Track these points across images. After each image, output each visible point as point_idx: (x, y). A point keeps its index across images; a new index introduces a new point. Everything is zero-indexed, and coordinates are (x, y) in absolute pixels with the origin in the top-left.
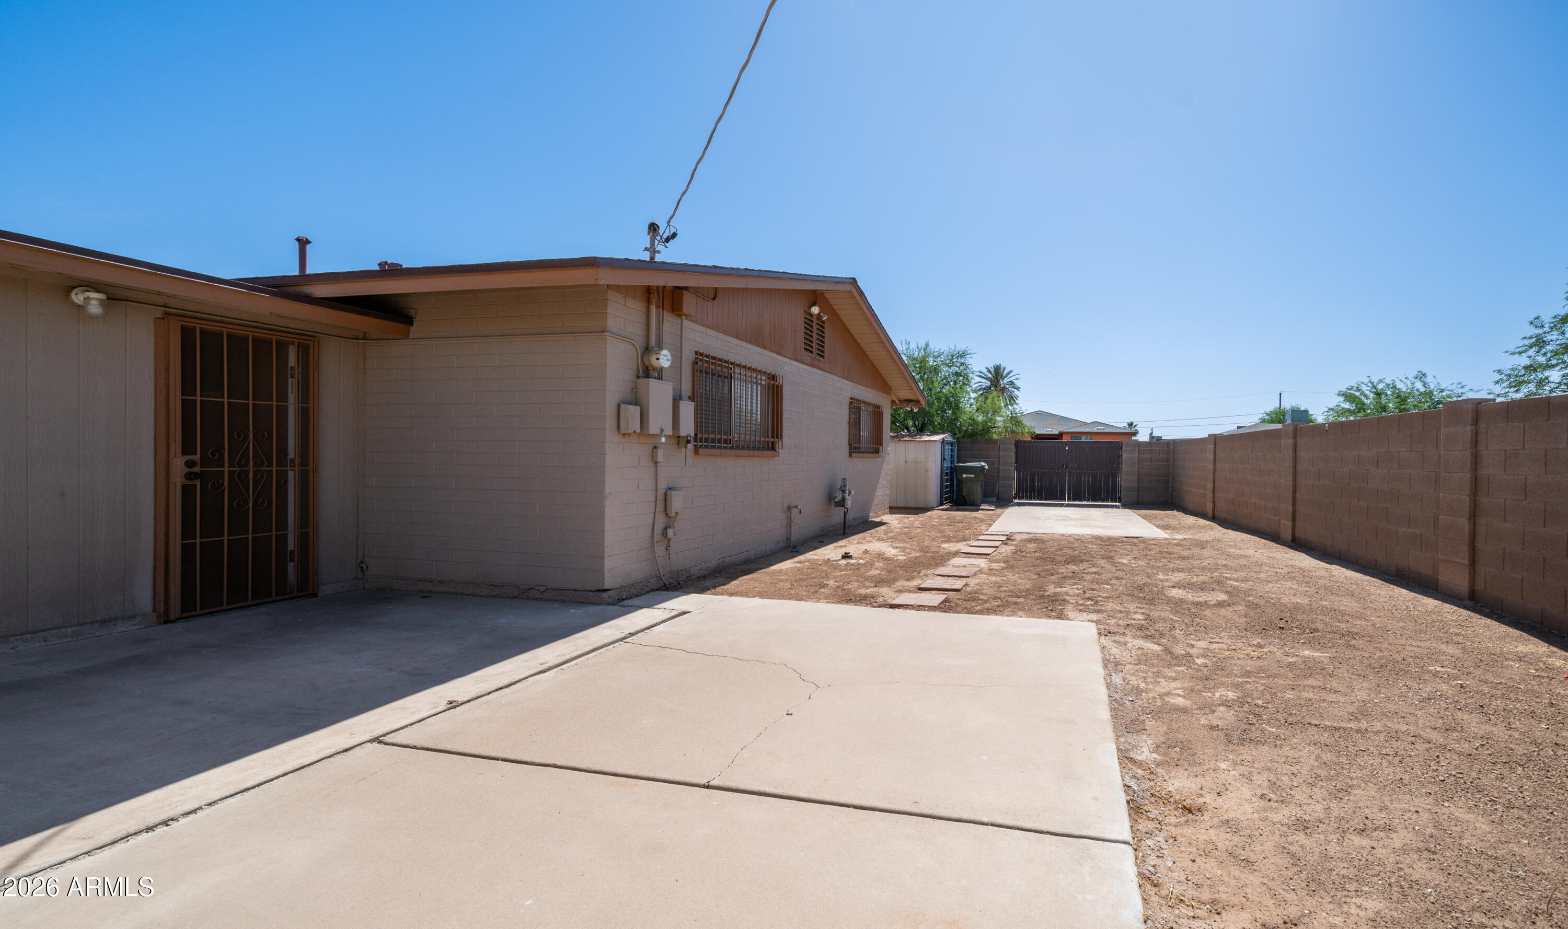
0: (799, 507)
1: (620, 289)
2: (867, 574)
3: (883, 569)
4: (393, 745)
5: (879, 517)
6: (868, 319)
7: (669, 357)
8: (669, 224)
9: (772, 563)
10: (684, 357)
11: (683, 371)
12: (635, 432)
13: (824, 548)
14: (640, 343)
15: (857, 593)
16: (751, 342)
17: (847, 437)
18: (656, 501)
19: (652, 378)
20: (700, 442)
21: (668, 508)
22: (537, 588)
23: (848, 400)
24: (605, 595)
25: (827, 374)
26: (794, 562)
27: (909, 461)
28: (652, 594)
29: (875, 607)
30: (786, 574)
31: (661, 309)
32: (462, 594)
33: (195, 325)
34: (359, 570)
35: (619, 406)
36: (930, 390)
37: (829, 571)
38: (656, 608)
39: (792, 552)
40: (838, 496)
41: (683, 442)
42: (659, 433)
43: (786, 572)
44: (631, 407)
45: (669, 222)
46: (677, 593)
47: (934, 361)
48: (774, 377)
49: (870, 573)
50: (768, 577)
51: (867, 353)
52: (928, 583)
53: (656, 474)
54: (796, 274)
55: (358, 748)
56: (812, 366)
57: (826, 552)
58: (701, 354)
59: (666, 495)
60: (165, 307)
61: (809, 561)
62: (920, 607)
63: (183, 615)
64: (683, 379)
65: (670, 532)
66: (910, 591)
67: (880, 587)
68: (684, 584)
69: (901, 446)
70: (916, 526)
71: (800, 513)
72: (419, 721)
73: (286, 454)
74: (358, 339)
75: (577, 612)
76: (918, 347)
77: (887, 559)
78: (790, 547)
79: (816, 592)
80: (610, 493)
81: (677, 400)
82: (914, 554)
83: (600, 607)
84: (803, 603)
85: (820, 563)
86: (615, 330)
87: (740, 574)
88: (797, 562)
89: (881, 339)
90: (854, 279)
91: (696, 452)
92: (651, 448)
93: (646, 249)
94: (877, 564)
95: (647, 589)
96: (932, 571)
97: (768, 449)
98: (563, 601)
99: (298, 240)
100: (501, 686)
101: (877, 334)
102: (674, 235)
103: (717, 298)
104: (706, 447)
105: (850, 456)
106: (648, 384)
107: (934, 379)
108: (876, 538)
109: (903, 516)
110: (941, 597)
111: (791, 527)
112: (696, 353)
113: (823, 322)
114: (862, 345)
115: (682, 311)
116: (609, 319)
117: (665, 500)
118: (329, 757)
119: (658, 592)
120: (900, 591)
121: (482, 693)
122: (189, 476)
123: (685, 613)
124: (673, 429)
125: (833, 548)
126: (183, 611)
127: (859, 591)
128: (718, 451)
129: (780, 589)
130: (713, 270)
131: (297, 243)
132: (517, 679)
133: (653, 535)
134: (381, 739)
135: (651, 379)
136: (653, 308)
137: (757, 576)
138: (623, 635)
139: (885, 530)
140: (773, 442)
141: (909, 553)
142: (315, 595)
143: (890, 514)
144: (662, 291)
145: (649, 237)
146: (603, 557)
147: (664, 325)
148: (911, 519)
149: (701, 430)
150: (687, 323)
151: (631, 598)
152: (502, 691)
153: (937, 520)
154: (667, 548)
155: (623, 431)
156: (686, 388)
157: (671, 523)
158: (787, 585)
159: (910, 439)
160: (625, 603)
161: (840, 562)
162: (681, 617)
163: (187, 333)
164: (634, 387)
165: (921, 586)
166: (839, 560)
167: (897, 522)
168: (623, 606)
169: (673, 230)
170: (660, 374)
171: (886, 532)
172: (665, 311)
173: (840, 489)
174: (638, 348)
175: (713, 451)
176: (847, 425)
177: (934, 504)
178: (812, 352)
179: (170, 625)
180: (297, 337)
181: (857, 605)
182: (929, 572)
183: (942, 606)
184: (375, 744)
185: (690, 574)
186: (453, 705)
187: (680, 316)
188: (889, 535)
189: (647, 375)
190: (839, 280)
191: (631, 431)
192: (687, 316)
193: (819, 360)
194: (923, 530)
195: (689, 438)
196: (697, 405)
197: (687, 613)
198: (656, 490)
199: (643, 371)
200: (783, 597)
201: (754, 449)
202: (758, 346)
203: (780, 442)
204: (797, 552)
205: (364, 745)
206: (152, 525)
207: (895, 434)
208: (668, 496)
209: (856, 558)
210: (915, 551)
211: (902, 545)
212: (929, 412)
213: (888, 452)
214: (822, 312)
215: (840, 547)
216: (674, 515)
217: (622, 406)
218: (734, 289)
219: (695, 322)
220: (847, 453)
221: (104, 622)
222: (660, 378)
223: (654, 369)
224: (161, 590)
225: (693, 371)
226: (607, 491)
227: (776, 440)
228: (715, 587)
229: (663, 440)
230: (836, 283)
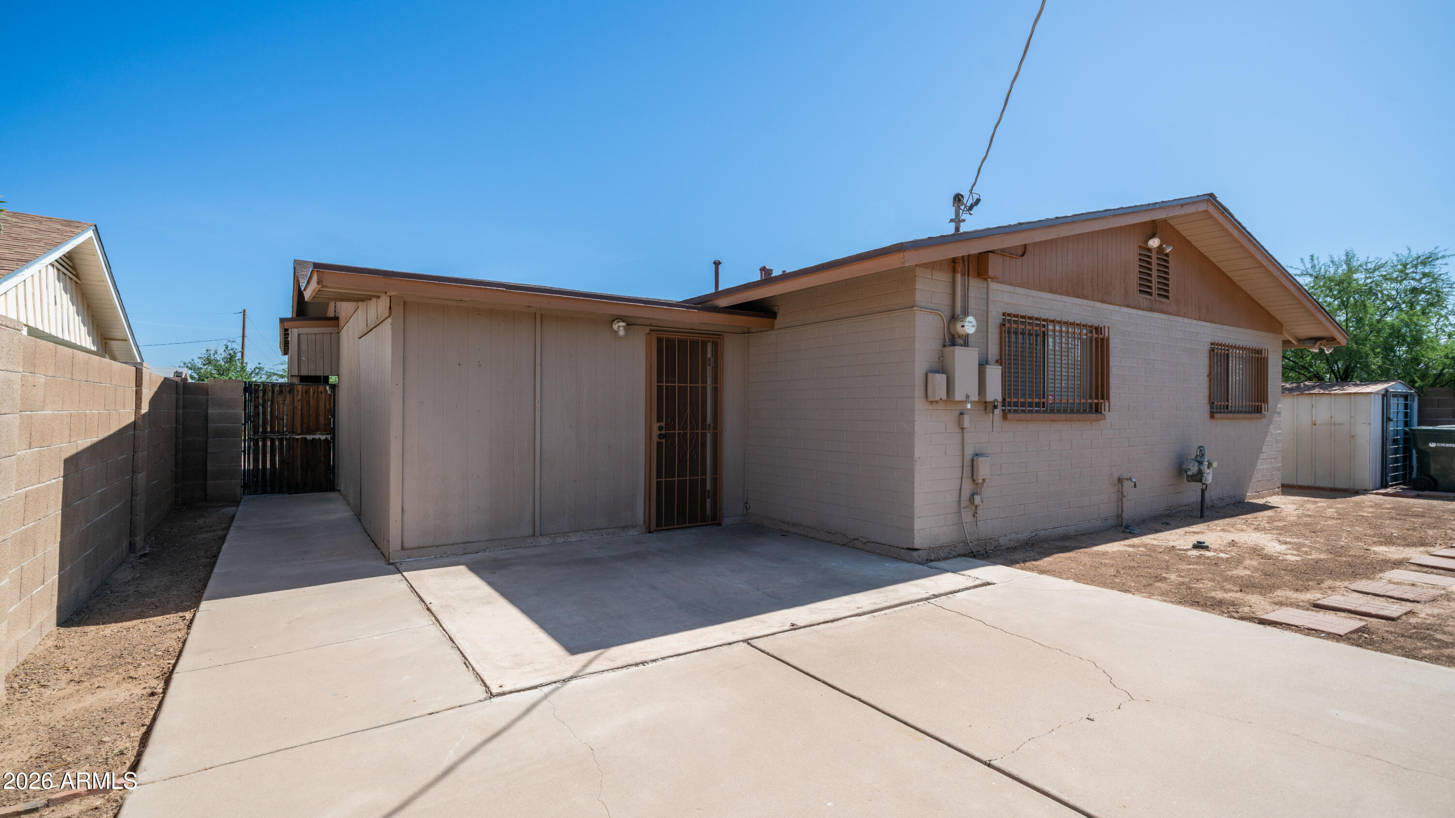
0: (1134, 480)
1: (925, 266)
2: (1229, 573)
3: (1256, 570)
4: (756, 648)
5: (1263, 498)
6: (1235, 240)
7: (974, 323)
8: (971, 193)
9: (1096, 542)
10: (990, 320)
11: (990, 335)
12: (941, 399)
13: (1170, 532)
14: (946, 312)
15: (1209, 595)
16: (1068, 294)
17: (1206, 392)
18: (963, 467)
19: (958, 345)
20: (1008, 406)
21: (975, 474)
22: (860, 539)
23: (1207, 347)
24: (915, 554)
25: (1172, 318)
26: (1125, 545)
27: (1318, 421)
28: (959, 559)
29: (1235, 618)
30: (1112, 558)
31: (966, 276)
32: (807, 537)
33: (662, 336)
34: (745, 508)
35: (927, 375)
36: (1360, 320)
37: (1172, 561)
38: (961, 574)
39: (1124, 532)
40: (1192, 468)
41: (990, 407)
42: (965, 400)
43: (1113, 556)
44: (938, 376)
45: (971, 190)
46: (984, 562)
47: (1367, 278)
48: (1098, 329)
49: (1235, 572)
50: (1088, 559)
51: (1239, 283)
52: (1333, 600)
53: (963, 440)
54: (1122, 208)
55: (736, 644)
56: (1151, 310)
57: (1171, 537)
58: (1009, 315)
59: (973, 460)
60: (650, 326)
61: (1145, 546)
62: (1310, 631)
63: (658, 529)
64: (990, 342)
65: (977, 499)
66: (1298, 607)
67: (1248, 593)
68: (992, 553)
69: (1304, 402)
70: (1328, 515)
71: (1135, 486)
72: (772, 634)
73: (706, 422)
74: (744, 333)
75: (890, 566)
76: (1333, 262)
77: (1268, 557)
78: (1121, 526)
79: (1149, 585)
80: (919, 458)
81: (982, 365)
82: (1315, 556)
83: (910, 564)
84: (1128, 596)
85: (1160, 550)
86: (922, 304)
87: (1055, 551)
88: (1129, 546)
89: (1258, 262)
90: (1212, 195)
91: (1005, 417)
92: (957, 413)
93: (952, 221)
94: (1247, 562)
95: (954, 553)
96: (1346, 584)
97: (1091, 412)
98: (880, 555)
99: (715, 263)
100: (827, 620)
101: (1252, 256)
102: (978, 201)
103: (1026, 254)
104: (1016, 411)
105: (1212, 416)
106: (954, 352)
107: (1368, 303)
108: (1253, 527)
109: (1306, 499)
110: (1355, 623)
111: (1122, 503)
112: (1004, 314)
113: (1167, 255)
114: (1229, 274)
115: (988, 275)
116: (917, 294)
117: (972, 466)
118: (720, 646)
119: (965, 558)
120: (1281, 604)
121: (814, 623)
122: (661, 436)
123: (989, 584)
124: (979, 394)
125: (1183, 533)
126: (657, 527)
127: (1213, 594)
128: (1029, 416)
129: (1102, 575)
130: (1018, 228)
131: (714, 265)
132: (839, 617)
133: (959, 501)
134: (749, 641)
135: (956, 347)
136: (959, 277)
137: (1075, 555)
138: (927, 595)
139: (1270, 517)
140: (1097, 404)
141: (1306, 553)
142: (720, 524)
143: (1283, 495)
144: (967, 260)
145: (954, 208)
146: (912, 518)
147: (969, 291)
148: (1320, 504)
149: (1010, 394)
150: (993, 286)
151: (939, 560)
152: (827, 624)
153: (1371, 510)
154: (974, 513)
155: (930, 399)
156: (993, 351)
157: (978, 489)
158: (1112, 571)
159: (1322, 392)
160: (933, 564)
161: (1190, 553)
162: (985, 587)
163: (659, 340)
164: (941, 355)
165: (1318, 602)
166: (1189, 550)
167: (1295, 507)
168: (931, 567)
169: (976, 197)
170: (966, 341)
171: (1271, 520)
172: (970, 277)
173: (1196, 459)
174: (944, 318)
175: (1023, 416)
176: (1207, 379)
177: (1369, 485)
178: (1150, 294)
179: (651, 534)
180: (712, 336)
181: (1206, 611)
182: (1338, 584)
183: (1354, 636)
184: (745, 644)
185: (999, 544)
186: (794, 627)
187: (986, 279)
188: (1276, 524)
189: (953, 344)
190: (1188, 201)
191: (937, 398)
192: (993, 279)
193: (1162, 302)
194: (1339, 521)
195: (996, 404)
196: (1005, 368)
197: (991, 584)
198: (963, 455)
199: (949, 340)
200: (1103, 584)
201: (1072, 412)
202: (1077, 297)
203: (1107, 404)
204: (1130, 533)
205: (740, 643)
206: (644, 467)
207: (1295, 385)
208: (975, 463)
209: (1215, 550)
210: (1320, 551)
211: (1296, 540)
212: (1358, 352)
213: (1278, 410)
214: (1165, 244)
215: (1194, 533)
216: (981, 481)
217: (930, 375)
218: (1046, 241)
219: (1003, 283)
220: (1208, 414)
221: (624, 527)
222: (966, 344)
223: (959, 336)
224: (647, 511)
225: (1001, 334)
226: (917, 455)
227: (1101, 401)
228: (1024, 561)
229: (969, 406)
230: (1182, 206)
